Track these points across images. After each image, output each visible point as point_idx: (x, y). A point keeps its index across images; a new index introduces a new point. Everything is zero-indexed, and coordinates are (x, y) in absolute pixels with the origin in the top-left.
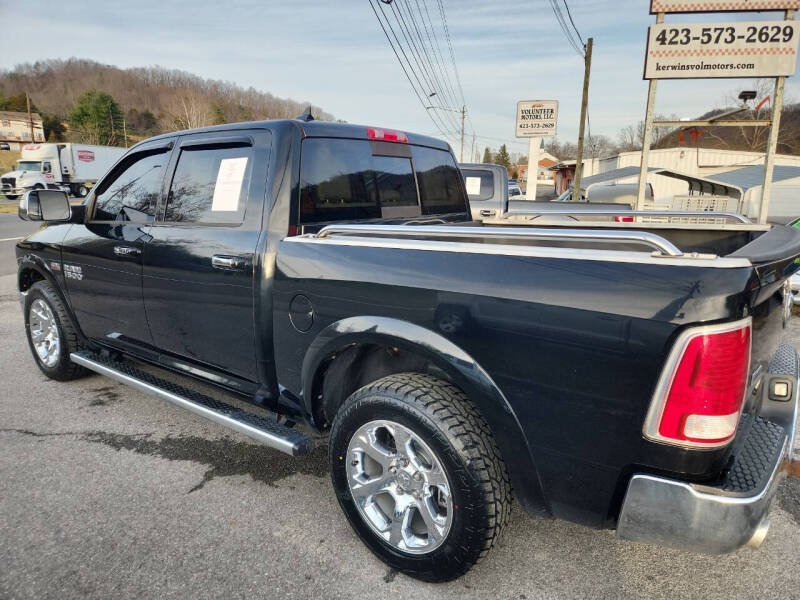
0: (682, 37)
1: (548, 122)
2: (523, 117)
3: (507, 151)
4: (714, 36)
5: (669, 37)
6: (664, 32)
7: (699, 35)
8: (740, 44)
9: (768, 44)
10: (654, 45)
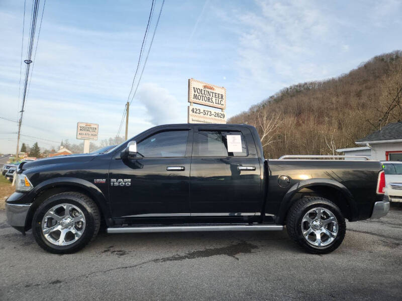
0: (198, 111)
1: (94, 133)
2: (81, 130)
3: (39, 146)
4: (207, 113)
5: (195, 110)
6: (193, 109)
7: (203, 112)
8: (213, 116)
9: (219, 118)
10: (191, 112)
